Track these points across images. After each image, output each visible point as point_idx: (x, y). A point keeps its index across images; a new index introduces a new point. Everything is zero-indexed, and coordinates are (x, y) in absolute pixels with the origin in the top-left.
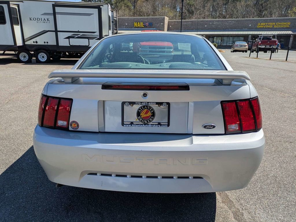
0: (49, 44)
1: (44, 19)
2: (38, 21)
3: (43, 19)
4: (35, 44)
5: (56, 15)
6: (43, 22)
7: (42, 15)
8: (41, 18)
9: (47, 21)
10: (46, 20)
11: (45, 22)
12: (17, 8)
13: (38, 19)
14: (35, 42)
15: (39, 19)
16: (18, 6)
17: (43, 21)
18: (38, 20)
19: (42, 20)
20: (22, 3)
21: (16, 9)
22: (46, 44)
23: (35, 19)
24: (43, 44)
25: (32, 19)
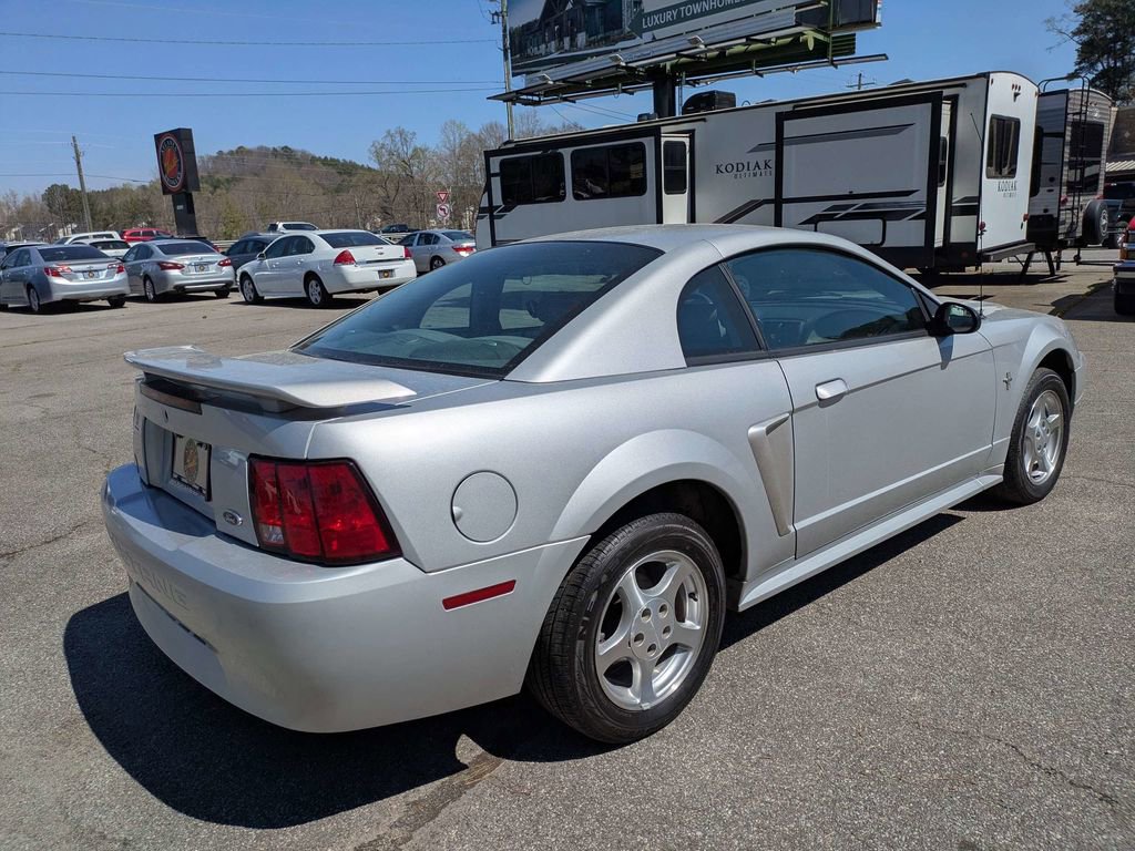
1: (757, 163)
2: (739, 173)
3: (752, 166)
5: (785, 148)
6: (752, 175)
7: (751, 151)
8: (749, 163)
9: (763, 171)
10: (762, 166)
12: (687, 141)
13: (740, 165)
16: (691, 134)
17: (752, 172)
18: (738, 170)
19: (748, 169)
20: (702, 123)
21: (683, 144)
23: (729, 168)
25: (723, 169)
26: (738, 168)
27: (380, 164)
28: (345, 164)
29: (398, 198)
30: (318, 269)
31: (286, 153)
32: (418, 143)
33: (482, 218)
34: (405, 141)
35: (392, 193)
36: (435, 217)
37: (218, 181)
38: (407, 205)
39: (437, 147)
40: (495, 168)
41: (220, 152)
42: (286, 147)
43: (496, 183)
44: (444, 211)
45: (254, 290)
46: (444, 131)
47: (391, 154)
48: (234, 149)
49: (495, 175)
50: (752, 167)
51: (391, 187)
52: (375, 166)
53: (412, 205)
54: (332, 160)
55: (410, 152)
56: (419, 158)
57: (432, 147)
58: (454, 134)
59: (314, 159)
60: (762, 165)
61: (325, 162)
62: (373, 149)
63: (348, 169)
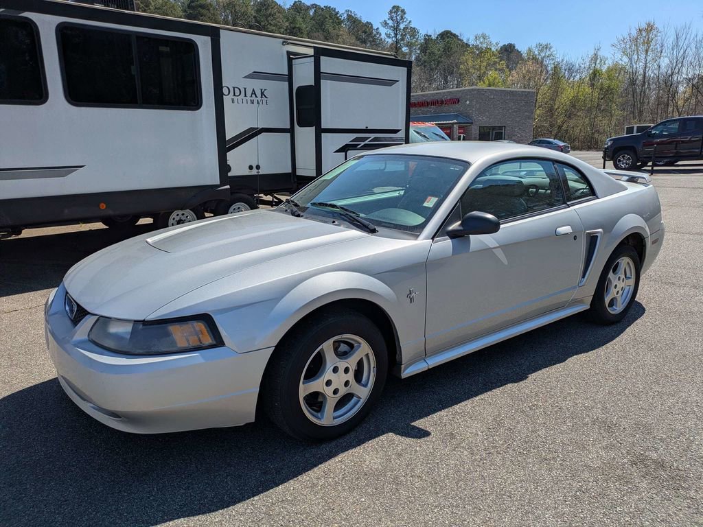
0: (262, 172)
1: (253, 90)
2: (236, 98)
3: (249, 93)
5: (322, 81)
6: (249, 102)
7: (247, 77)
8: (245, 89)
9: (259, 99)
11: (255, 102)
13: (236, 89)
15: (237, 92)
17: (249, 98)
18: (234, 95)
19: (245, 96)
22: (254, 172)
23: (226, 91)
24: (247, 172)
26: (235, 92)
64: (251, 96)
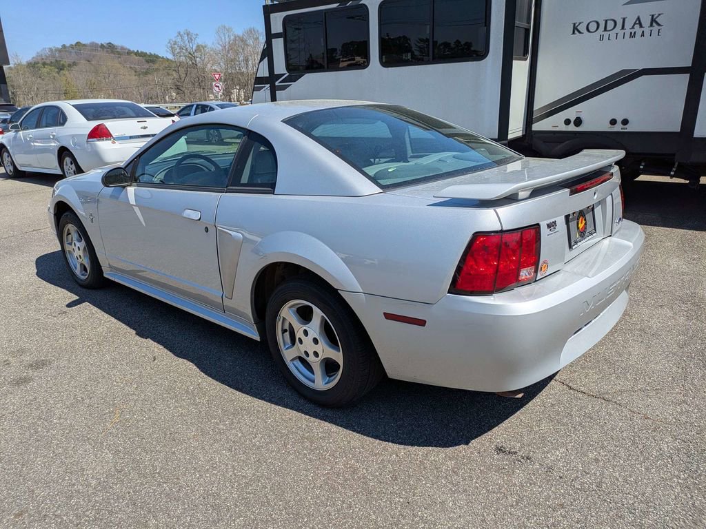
1: (639, 18)
2: (606, 34)
3: (630, 23)
4: (572, 128)
6: (627, 35)
7: (625, 4)
8: (624, 19)
9: (647, 30)
10: (647, 23)
11: (639, 34)
13: (609, 23)
14: (572, 121)
15: (610, 26)
17: (628, 32)
18: (605, 29)
19: (623, 28)
23: (593, 27)
24: (606, 128)
25: (582, 28)
26: (607, 26)
27: (174, 55)
28: (151, 55)
29: (187, 80)
30: (70, 145)
31: (110, 48)
32: (200, 41)
33: (259, 89)
34: (190, 40)
35: (183, 76)
36: (212, 93)
37: (63, 65)
38: (194, 84)
39: (213, 44)
40: (277, 27)
41: (64, 46)
42: (110, 43)
43: (278, 46)
44: (218, 88)
45: (13, 163)
46: (218, 32)
47: (181, 48)
48: (74, 43)
49: (277, 36)
50: (628, 25)
51: (182, 70)
52: (170, 57)
53: (197, 84)
54: (142, 52)
55: (194, 48)
56: (201, 51)
57: (209, 44)
58: (224, 35)
59: (129, 53)
60: (646, 21)
61: (137, 54)
62: (169, 45)
63: (152, 59)
64: (633, 27)
